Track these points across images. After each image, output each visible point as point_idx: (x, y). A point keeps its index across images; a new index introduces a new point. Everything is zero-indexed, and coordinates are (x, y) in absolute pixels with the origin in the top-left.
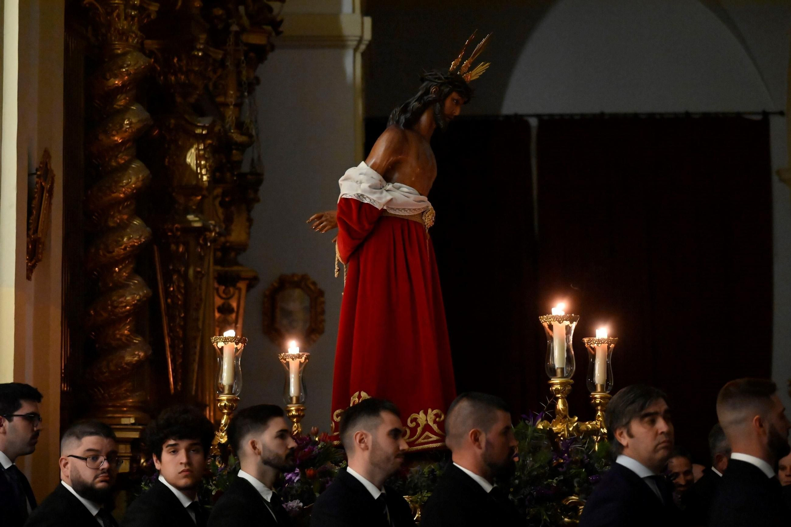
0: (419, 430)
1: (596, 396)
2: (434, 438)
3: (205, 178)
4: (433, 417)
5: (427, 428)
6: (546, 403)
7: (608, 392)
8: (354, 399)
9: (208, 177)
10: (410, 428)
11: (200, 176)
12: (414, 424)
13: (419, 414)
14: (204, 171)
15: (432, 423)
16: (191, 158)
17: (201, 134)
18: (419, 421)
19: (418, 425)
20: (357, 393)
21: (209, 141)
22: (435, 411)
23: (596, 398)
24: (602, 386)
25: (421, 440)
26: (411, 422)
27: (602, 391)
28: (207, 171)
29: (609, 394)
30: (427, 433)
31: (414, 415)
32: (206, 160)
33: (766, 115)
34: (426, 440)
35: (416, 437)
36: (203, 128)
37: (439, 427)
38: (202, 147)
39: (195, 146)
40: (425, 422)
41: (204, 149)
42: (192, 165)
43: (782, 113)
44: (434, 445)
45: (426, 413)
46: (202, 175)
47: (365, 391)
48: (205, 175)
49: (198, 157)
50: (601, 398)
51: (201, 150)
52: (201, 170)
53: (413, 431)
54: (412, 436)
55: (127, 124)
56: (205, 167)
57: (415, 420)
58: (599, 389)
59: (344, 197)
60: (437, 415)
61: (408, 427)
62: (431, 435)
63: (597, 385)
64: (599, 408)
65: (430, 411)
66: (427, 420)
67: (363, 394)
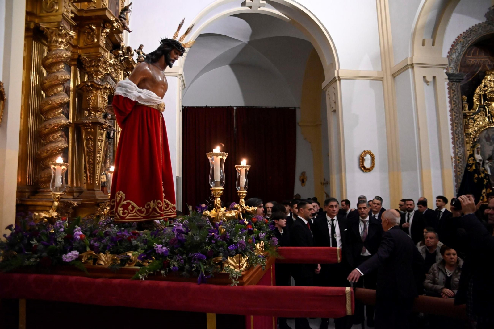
0: (150, 210)
2: (157, 214)
4: (157, 204)
5: (154, 209)
6: (209, 200)
8: (117, 195)
12: (148, 207)
13: (150, 202)
15: (156, 207)
18: (151, 206)
19: (150, 208)
20: (118, 192)
25: (151, 216)
30: (154, 212)
31: (148, 203)
33: (295, 108)
34: (153, 216)
35: (149, 214)
37: (160, 209)
40: (153, 207)
43: (299, 108)
44: (157, 218)
45: (154, 202)
50: (242, 193)
53: (148, 210)
54: (147, 213)
57: (149, 205)
59: (116, 94)
61: (145, 208)
63: (241, 187)
64: (242, 197)
66: (154, 205)
67: (121, 192)
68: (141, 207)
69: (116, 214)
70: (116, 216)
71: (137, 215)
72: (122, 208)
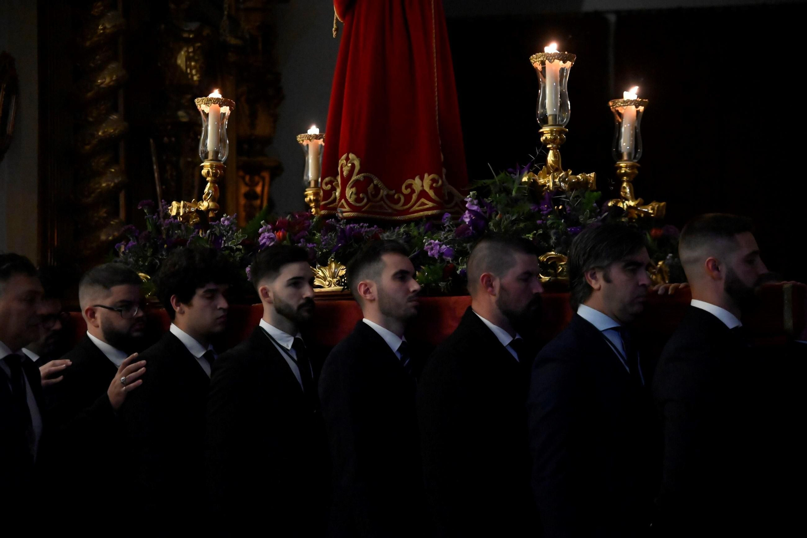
0: (414, 197)
1: (621, 165)
2: (430, 204)
3: (195, 78)
4: (430, 182)
5: (423, 194)
7: (636, 161)
8: (342, 162)
9: (198, 77)
10: (405, 195)
11: (190, 76)
12: (409, 190)
13: (414, 179)
14: (194, 72)
15: (428, 188)
16: (181, 61)
17: (189, 38)
18: (414, 187)
19: (413, 191)
20: (344, 156)
21: (199, 44)
22: (432, 176)
23: (621, 167)
24: (629, 154)
25: (416, 208)
26: (406, 188)
27: (629, 159)
28: (197, 72)
29: (637, 162)
30: (423, 200)
31: (409, 181)
32: (196, 61)
34: (421, 208)
35: (410, 204)
36: (190, 32)
37: (436, 193)
38: (191, 50)
39: (185, 49)
40: (421, 188)
41: (193, 52)
42: (182, 66)
44: (430, 213)
45: (422, 179)
46: (192, 76)
47: (353, 153)
48: (196, 75)
49: (188, 59)
50: (626, 167)
51: (191, 52)
52: (191, 70)
53: (408, 198)
54: (406, 203)
55: (101, 29)
56: (195, 67)
57: (410, 186)
58: (625, 158)
60: (433, 180)
61: (402, 193)
62: (426, 202)
63: (623, 153)
64: (625, 178)
65: (426, 175)
66: (422, 186)
67: (351, 156)
68: (394, 191)
69: (343, 201)
70: (342, 206)
71: (385, 205)
72: (354, 190)
